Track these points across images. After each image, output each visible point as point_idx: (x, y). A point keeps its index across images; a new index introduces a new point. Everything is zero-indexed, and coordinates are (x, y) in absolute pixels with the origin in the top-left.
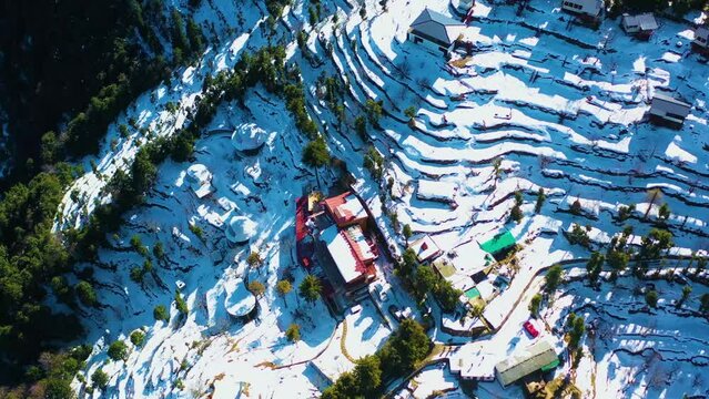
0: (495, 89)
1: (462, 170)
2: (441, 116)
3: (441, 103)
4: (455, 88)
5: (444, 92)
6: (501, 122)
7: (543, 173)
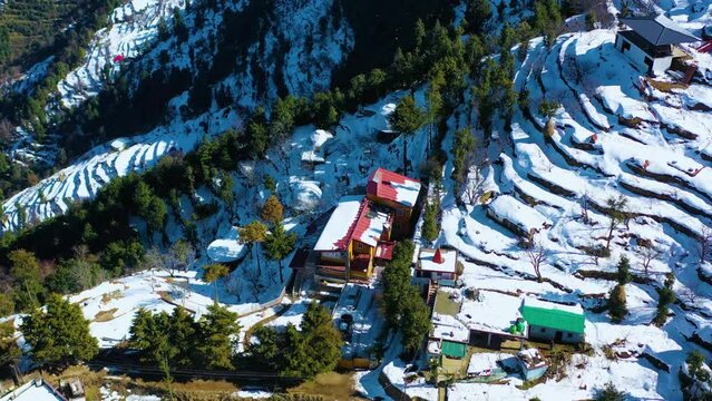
0: (693, 131)
1: (573, 207)
2: (590, 134)
3: (602, 119)
4: (634, 108)
5: (614, 108)
6: (673, 172)
7: (699, 270)
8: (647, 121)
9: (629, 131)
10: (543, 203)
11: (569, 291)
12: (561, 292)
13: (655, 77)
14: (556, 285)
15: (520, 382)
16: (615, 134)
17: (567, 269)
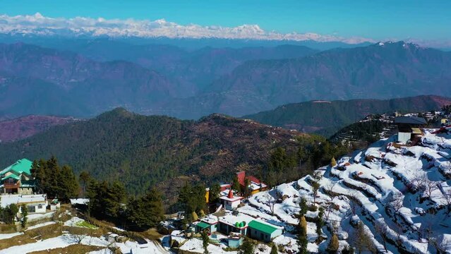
8: (377, 158)
9: (367, 163)
10: (303, 188)
11: (283, 221)
12: (279, 221)
13: (398, 142)
14: (279, 218)
15: (225, 247)
16: (360, 164)
17: (290, 213)
